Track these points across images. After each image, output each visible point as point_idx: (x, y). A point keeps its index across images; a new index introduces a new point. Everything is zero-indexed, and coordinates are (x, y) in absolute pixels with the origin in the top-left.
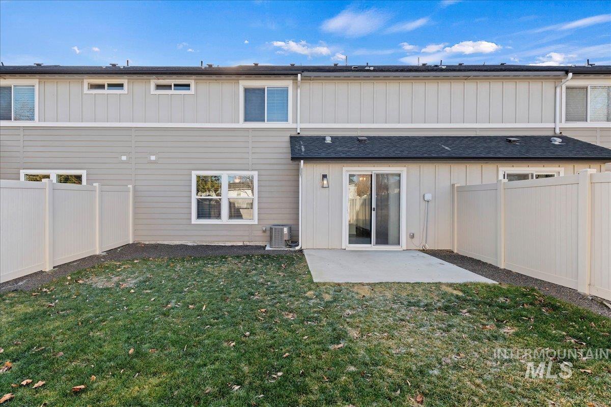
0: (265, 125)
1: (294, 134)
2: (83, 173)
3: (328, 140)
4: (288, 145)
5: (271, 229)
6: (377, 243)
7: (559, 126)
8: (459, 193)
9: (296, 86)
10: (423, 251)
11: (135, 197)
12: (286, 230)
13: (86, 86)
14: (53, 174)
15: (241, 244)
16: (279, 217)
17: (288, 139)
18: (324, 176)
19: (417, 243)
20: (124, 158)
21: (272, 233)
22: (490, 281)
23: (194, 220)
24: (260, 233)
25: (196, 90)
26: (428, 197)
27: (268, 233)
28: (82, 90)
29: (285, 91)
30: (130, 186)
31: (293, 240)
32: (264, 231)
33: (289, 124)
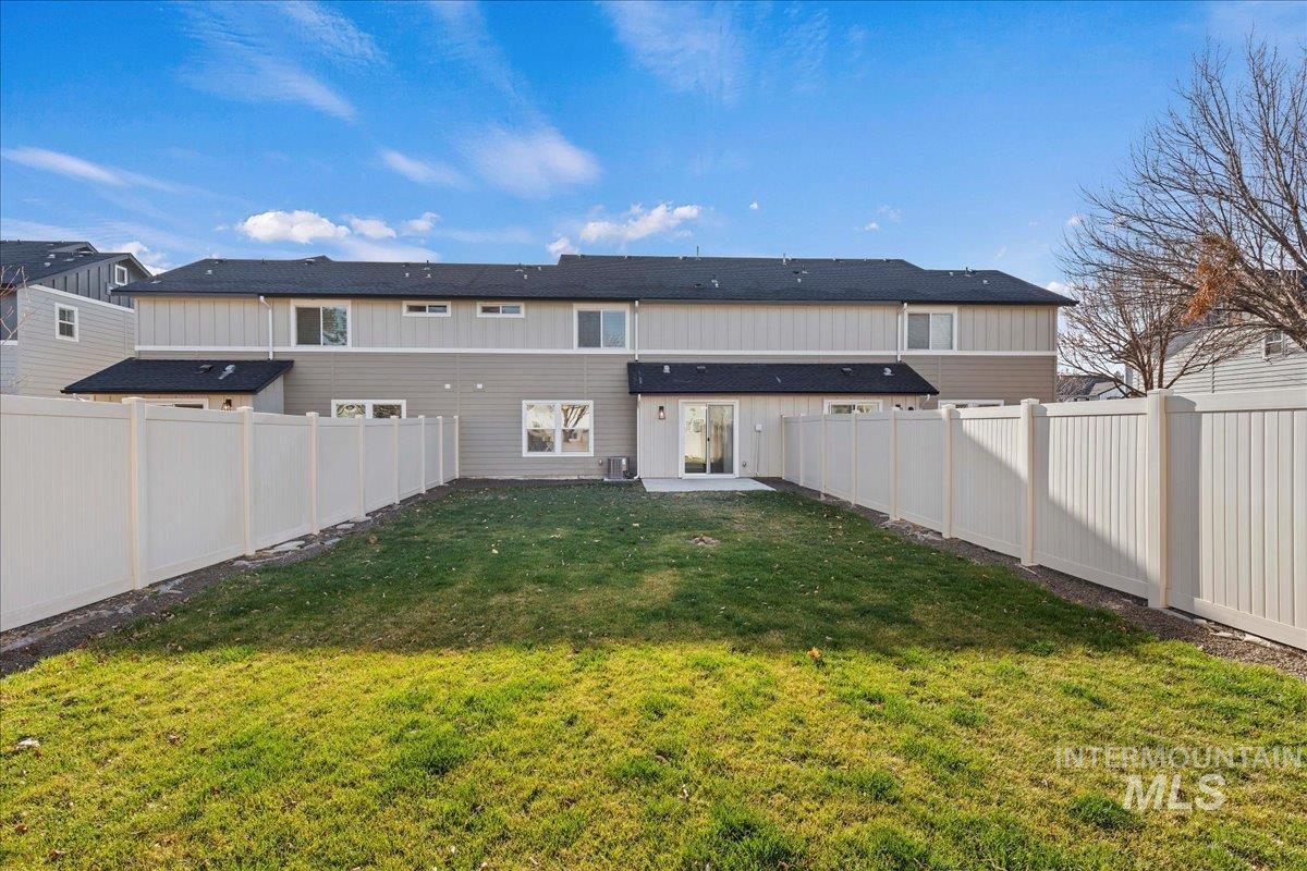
0: (602, 351)
1: (631, 360)
2: (403, 403)
3: (667, 369)
4: (626, 372)
5: (609, 460)
6: (712, 472)
7: (900, 353)
8: (786, 423)
9: (634, 311)
10: (755, 479)
11: (461, 428)
12: (624, 461)
13: (405, 308)
14: (369, 404)
15: (576, 478)
16: (616, 450)
17: (625, 366)
18: (661, 408)
19: (750, 471)
20: (448, 386)
21: (609, 465)
22: (770, 489)
23: (525, 453)
24: (596, 466)
25: (526, 313)
26: (759, 427)
27: (605, 466)
28: (401, 313)
29: (622, 316)
30: (456, 417)
31: (632, 469)
32: (600, 464)
33: (626, 351)
